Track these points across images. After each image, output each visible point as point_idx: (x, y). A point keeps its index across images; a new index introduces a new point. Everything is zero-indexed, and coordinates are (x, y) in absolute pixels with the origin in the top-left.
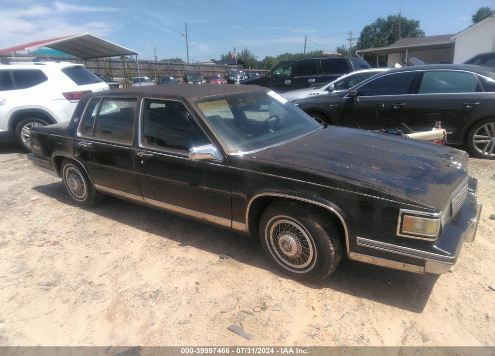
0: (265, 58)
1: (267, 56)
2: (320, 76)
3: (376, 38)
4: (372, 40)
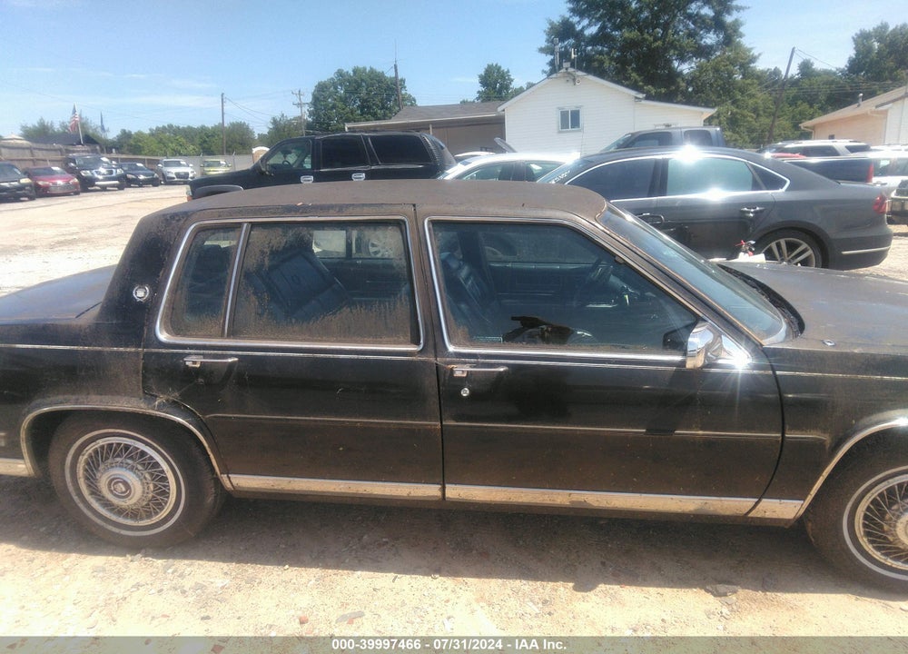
0: (119, 133)
1: (124, 131)
2: (373, 168)
3: (340, 105)
4: (334, 107)
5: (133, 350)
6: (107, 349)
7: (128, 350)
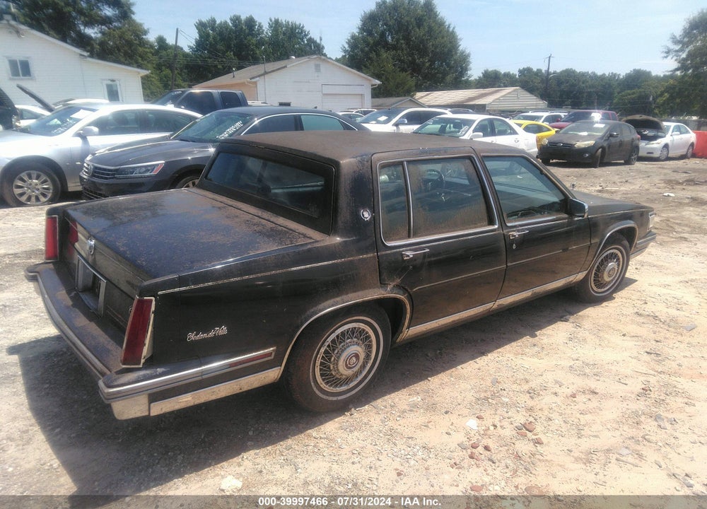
5: (372, 255)
6: (357, 258)
7: (369, 255)
